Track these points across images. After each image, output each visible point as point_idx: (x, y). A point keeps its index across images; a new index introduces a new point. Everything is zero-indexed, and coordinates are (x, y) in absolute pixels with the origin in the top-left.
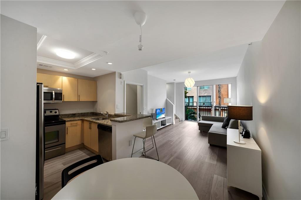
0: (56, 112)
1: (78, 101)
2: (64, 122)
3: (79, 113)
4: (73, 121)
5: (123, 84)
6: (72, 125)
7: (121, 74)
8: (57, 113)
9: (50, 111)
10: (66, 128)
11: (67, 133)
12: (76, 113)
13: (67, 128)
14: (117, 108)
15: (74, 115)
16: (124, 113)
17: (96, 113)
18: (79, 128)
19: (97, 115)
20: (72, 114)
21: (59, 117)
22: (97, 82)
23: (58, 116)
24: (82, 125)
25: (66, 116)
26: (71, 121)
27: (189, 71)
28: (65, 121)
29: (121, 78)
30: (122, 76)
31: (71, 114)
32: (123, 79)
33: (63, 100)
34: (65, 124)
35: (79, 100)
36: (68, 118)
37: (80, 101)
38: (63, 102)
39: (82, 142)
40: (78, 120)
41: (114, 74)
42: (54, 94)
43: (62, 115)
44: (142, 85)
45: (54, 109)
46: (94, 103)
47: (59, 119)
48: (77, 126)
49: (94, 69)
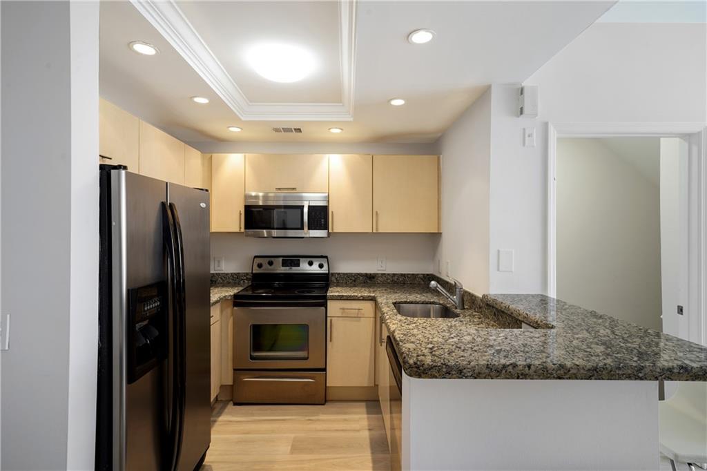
0: (321, 266)
1: (373, 233)
2: (323, 301)
3: (387, 272)
4: (348, 299)
6: (345, 315)
8: (324, 270)
9: (309, 259)
10: (328, 320)
11: (331, 339)
12: (377, 274)
13: (331, 323)
14: (499, 269)
15: (369, 280)
17: (438, 278)
20: (366, 274)
24: (375, 318)
28: (326, 295)
29: (522, 112)
30: (527, 100)
32: (534, 116)
34: (325, 305)
35: (377, 229)
37: (380, 231)
38: (331, 234)
39: (376, 383)
40: (364, 299)
42: (306, 210)
43: (339, 274)
45: (320, 255)
48: (358, 317)
49: (398, 102)
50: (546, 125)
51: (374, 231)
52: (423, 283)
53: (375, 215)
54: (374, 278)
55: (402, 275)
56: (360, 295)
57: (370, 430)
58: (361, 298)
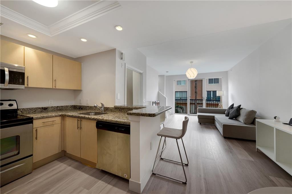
0: (11, 105)
2: (30, 121)
3: (54, 106)
4: (47, 117)
5: (123, 67)
6: (45, 125)
7: (122, 54)
10: (34, 130)
11: (36, 138)
12: (49, 107)
13: (36, 130)
14: (117, 99)
15: (44, 110)
16: (125, 105)
17: (80, 106)
18: (57, 128)
19: (82, 109)
20: (42, 108)
21: (17, 113)
22: (82, 64)
23: (15, 111)
24: (61, 123)
25: (32, 112)
26: (43, 118)
27: (192, 61)
28: (32, 118)
29: (122, 59)
30: (123, 56)
31: (39, 108)
32: (124, 60)
33: (26, 85)
34: (32, 122)
36: (35, 113)
37: (57, 88)
38: (25, 87)
39: (62, 150)
40: (56, 116)
41: (114, 50)
43: (23, 109)
44: (142, 72)
46: (77, 92)
47: (18, 115)
48: (53, 125)
49: (84, 40)
50: (125, 64)
51: (54, 88)
52: (70, 108)
53: (54, 81)
54: (47, 109)
55: (61, 106)
56: (54, 115)
57: (70, 166)
58: (55, 116)
